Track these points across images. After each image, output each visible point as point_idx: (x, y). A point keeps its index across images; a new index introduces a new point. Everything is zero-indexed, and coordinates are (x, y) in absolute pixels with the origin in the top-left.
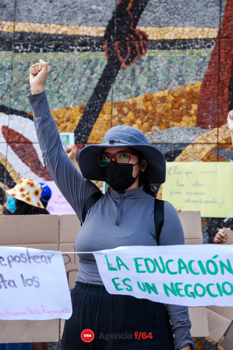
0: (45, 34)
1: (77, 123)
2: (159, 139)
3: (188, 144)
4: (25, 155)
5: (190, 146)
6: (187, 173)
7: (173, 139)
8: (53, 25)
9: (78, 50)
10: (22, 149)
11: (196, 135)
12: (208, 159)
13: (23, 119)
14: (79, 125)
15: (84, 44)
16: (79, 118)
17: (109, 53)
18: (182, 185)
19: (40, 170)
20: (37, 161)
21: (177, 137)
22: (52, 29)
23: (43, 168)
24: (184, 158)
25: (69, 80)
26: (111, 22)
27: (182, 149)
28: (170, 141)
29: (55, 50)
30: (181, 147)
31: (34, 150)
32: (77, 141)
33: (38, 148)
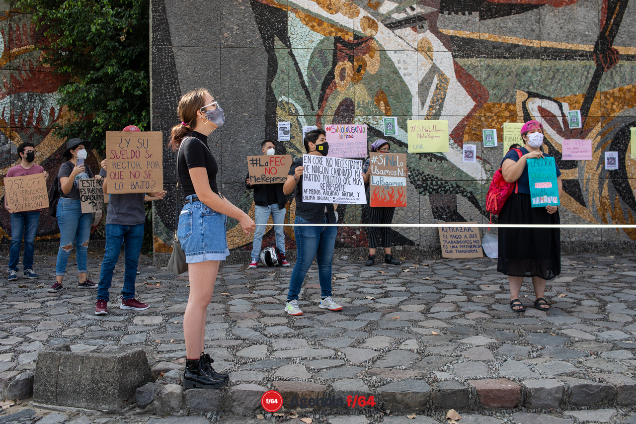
0: (559, 49)
1: (581, 104)
2: (628, 114)
4: (553, 124)
8: (563, 43)
9: (579, 59)
10: (551, 120)
13: (550, 102)
14: (583, 105)
15: (582, 56)
16: (582, 101)
17: (597, 61)
19: (562, 133)
20: (560, 128)
22: (563, 46)
23: (564, 132)
25: (575, 78)
26: (597, 42)
29: (566, 59)
31: (558, 121)
32: (582, 115)
33: (560, 119)
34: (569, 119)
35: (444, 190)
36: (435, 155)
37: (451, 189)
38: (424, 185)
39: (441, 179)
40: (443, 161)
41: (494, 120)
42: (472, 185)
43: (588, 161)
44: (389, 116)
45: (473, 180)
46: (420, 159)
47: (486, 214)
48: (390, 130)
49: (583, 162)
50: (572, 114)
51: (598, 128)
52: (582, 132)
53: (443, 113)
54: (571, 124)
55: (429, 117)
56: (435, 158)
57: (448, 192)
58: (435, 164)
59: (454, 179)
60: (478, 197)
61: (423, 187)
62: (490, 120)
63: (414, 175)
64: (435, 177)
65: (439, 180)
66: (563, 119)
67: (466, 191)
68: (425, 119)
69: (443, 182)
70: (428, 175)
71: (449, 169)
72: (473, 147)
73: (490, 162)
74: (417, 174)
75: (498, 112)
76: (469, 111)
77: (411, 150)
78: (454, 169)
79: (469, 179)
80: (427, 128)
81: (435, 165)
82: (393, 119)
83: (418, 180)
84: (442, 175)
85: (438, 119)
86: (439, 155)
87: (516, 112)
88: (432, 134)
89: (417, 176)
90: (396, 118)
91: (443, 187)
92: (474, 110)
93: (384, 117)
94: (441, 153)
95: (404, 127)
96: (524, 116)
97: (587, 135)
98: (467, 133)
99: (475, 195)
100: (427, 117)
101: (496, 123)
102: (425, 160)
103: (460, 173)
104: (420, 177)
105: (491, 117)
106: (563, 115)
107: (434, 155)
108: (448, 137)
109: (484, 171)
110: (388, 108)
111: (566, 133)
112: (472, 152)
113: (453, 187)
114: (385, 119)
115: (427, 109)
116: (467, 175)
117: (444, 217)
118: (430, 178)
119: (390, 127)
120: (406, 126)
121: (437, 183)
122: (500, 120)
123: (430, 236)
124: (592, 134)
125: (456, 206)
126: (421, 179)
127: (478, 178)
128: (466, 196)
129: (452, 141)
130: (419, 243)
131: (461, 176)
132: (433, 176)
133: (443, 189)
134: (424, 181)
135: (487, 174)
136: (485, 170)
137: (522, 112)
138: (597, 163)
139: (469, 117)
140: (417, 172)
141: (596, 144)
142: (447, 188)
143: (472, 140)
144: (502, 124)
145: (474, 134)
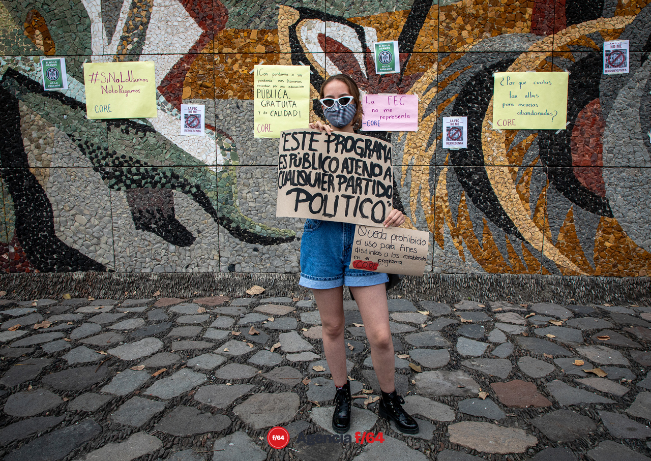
1: (401, 29)
2: (490, 46)
3: (522, 52)
4: (346, 66)
5: (524, 54)
6: (520, 84)
7: (506, 47)
10: (343, 59)
11: (530, 43)
12: (541, 68)
13: (342, 26)
14: (403, 32)
16: (403, 24)
18: (515, 97)
19: (363, 82)
20: (359, 73)
21: (510, 45)
23: (366, 80)
24: (517, 67)
27: (515, 57)
28: (502, 49)
30: (514, 56)
31: (356, 61)
32: (401, 50)
33: (360, 58)
34: (375, 56)
35: (150, 182)
36: (135, 123)
37: (164, 181)
38: (117, 173)
39: (146, 164)
40: (148, 133)
41: (237, 60)
42: (199, 174)
43: (411, 132)
44: (52, 56)
45: (201, 165)
46: (109, 129)
47: (225, 222)
48: (54, 80)
49: (401, 134)
50: (381, 49)
51: (431, 74)
52: (401, 80)
53: (146, 49)
54: (380, 67)
55: (122, 57)
56: (134, 127)
57: (159, 185)
58: (134, 138)
59: (168, 163)
60: (210, 195)
61: (116, 177)
62: (229, 61)
63: (100, 157)
64: (134, 160)
65: (142, 166)
66: (365, 57)
67: (189, 184)
68: (115, 61)
69: (149, 169)
70: (123, 157)
71: (159, 147)
72: (200, 109)
73: (230, 134)
74: (104, 154)
75: (244, 46)
76: (192, 45)
77: (91, 115)
78: (168, 147)
79: (194, 164)
80: (118, 77)
81: (134, 141)
82: (59, 62)
83: (107, 165)
84: (147, 156)
85: (138, 60)
86: (141, 122)
87: (277, 45)
88: (126, 86)
89: (104, 158)
90: (63, 60)
91: (149, 176)
92: (200, 43)
93: (43, 59)
94: (144, 119)
95: (79, 75)
96: (292, 52)
97: (409, 85)
98: (188, 84)
99: (204, 191)
100: (119, 57)
101: (240, 67)
102: (116, 132)
103: (178, 153)
104: (109, 160)
105: (231, 55)
106: (366, 50)
107: (132, 122)
108: (154, 91)
109: (219, 151)
110: (49, 42)
111: (370, 82)
112: (197, 117)
113: (165, 177)
114: (44, 62)
115: (117, 43)
116: (190, 157)
117: (153, 226)
118: (126, 161)
119: (53, 74)
120: (82, 73)
121: (138, 170)
122: (248, 60)
123: (130, 256)
124: (419, 85)
125: (173, 209)
126: (111, 164)
127: (210, 162)
128: (189, 192)
129: (162, 99)
130: (113, 268)
131: (179, 157)
132: (131, 158)
133: (149, 180)
134: (117, 166)
135: (224, 155)
136: (222, 148)
137: (288, 45)
138: (428, 136)
139: (191, 55)
140: (104, 152)
141: (428, 102)
142: (157, 178)
143: (197, 96)
144: (250, 67)
145: (201, 86)
